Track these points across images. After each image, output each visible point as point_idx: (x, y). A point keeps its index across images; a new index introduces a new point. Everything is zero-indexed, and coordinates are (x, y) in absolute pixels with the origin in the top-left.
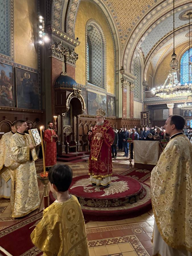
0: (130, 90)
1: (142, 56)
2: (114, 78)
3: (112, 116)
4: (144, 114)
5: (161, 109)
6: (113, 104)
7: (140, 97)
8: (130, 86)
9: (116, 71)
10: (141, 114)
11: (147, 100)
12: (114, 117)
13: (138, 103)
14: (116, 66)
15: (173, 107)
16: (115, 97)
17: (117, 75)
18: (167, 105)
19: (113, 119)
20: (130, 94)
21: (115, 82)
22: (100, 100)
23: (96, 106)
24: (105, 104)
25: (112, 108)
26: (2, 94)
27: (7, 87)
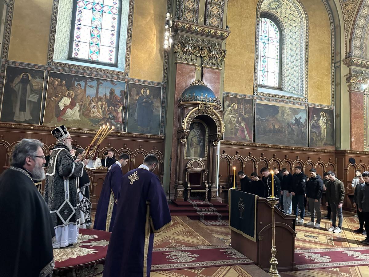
2: (332, 75)
3: (322, 146)
9: (335, 63)
12: (331, 148)
17: (338, 70)
21: (333, 83)
22: (287, 116)
23: (277, 127)
24: (303, 123)
25: (322, 131)
26: (108, 116)
27: (116, 107)
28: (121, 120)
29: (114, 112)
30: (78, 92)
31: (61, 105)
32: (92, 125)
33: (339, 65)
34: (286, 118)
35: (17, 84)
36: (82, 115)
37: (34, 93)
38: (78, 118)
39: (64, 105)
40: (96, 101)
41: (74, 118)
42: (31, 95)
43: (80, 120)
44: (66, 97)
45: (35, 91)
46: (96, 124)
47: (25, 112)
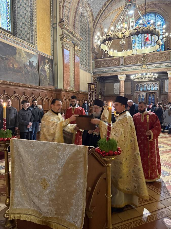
0: (74, 53)
1: (91, 16)
2: (51, 33)
3: (48, 85)
4: (92, 86)
5: (112, 82)
6: (49, 69)
7: (89, 67)
8: (74, 48)
9: (53, 24)
10: (89, 86)
11: (97, 71)
12: (52, 87)
13: (85, 72)
14: (54, 17)
15: (124, 79)
16: (52, 60)
17: (55, 29)
18: (118, 76)
19: (49, 90)
20: (75, 60)
21: (52, 39)
22: (23, 58)
23: (16, 67)
24: (35, 67)
25: (47, 75)
33: (56, 26)
34: (22, 60)
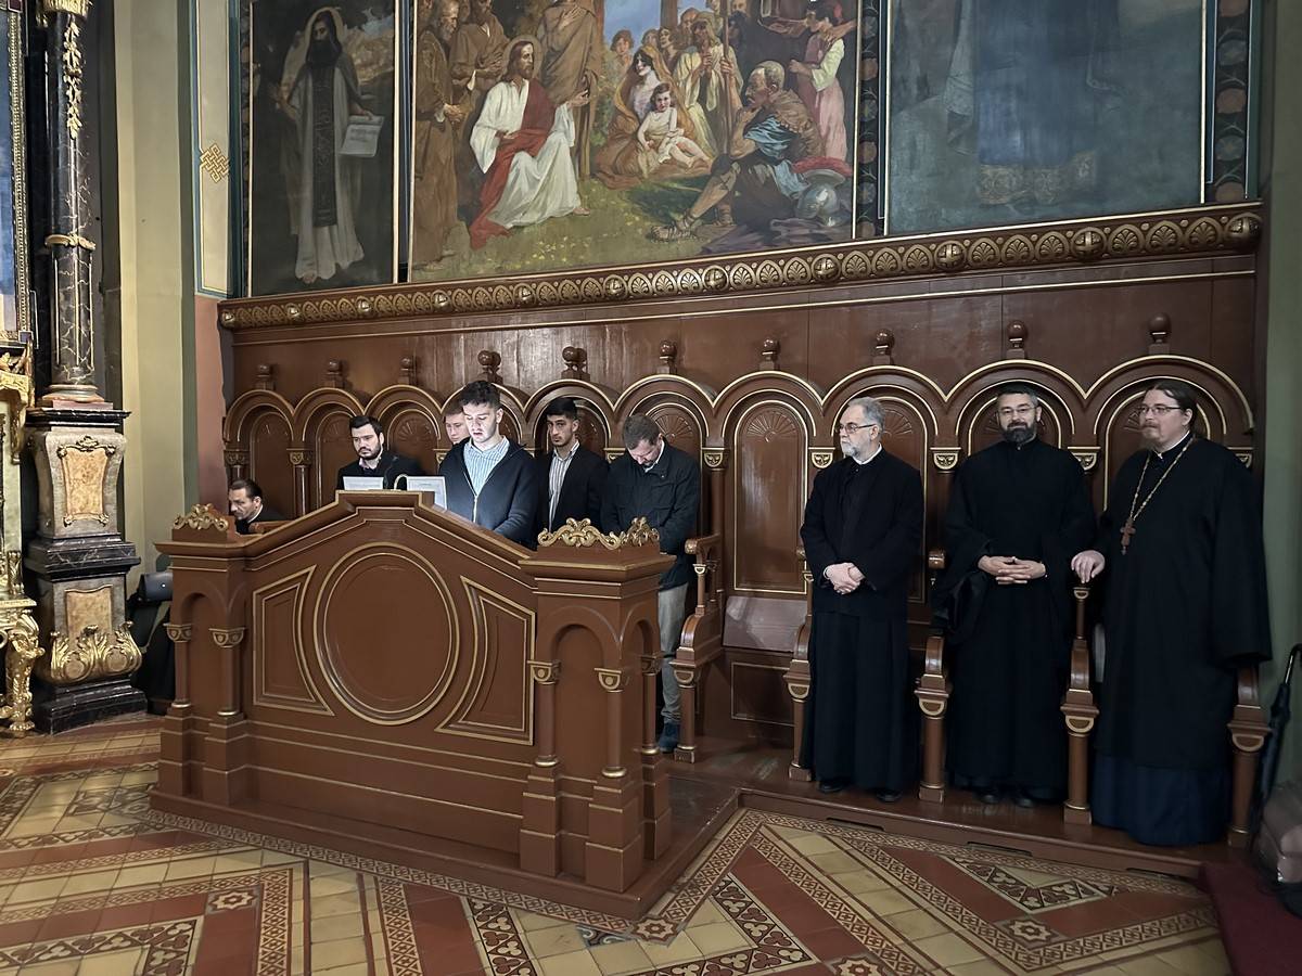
26: (747, 143)
27: (801, 60)
28: (837, 147)
29: (789, 98)
30: (561, 27)
31: (483, 144)
32: (652, 236)
35: (296, 85)
36: (593, 175)
37: (360, 110)
38: (573, 202)
39: (500, 134)
40: (668, 54)
41: (552, 208)
42: (352, 127)
43: (582, 211)
44: (502, 85)
45: (365, 97)
46: (671, 224)
47: (335, 227)
